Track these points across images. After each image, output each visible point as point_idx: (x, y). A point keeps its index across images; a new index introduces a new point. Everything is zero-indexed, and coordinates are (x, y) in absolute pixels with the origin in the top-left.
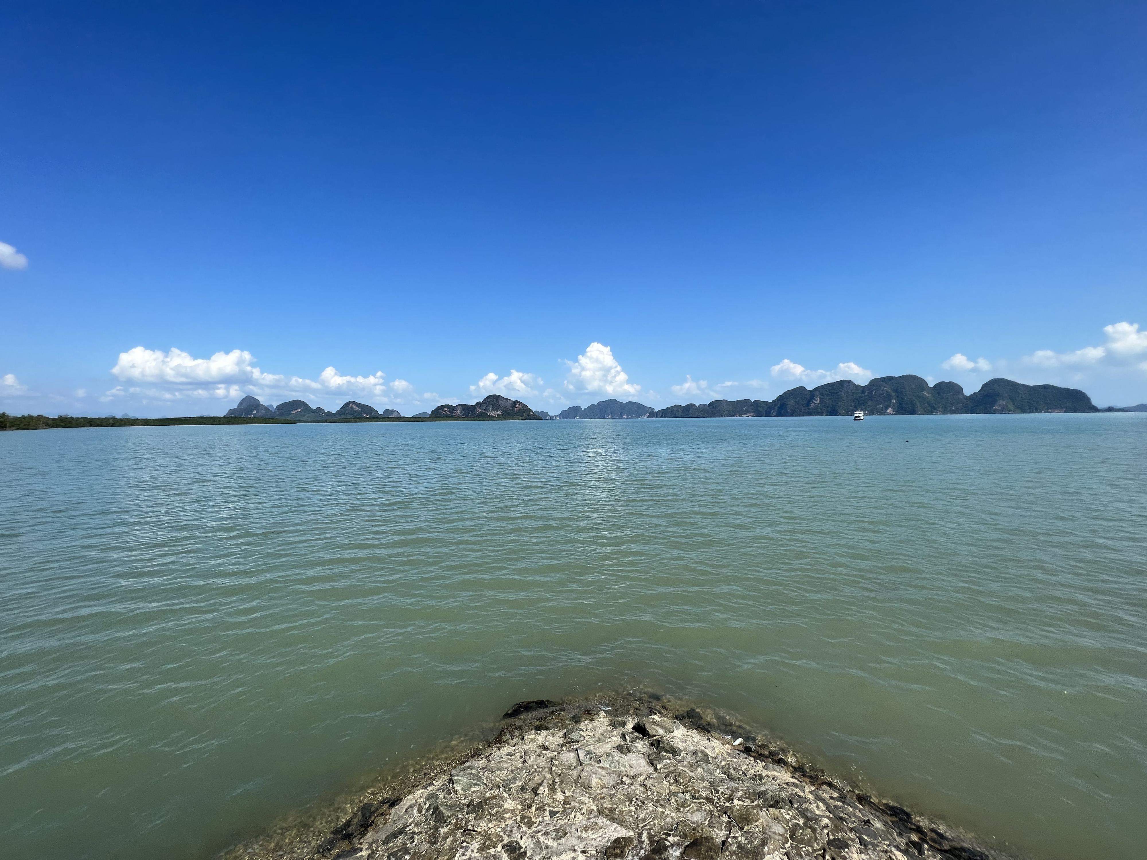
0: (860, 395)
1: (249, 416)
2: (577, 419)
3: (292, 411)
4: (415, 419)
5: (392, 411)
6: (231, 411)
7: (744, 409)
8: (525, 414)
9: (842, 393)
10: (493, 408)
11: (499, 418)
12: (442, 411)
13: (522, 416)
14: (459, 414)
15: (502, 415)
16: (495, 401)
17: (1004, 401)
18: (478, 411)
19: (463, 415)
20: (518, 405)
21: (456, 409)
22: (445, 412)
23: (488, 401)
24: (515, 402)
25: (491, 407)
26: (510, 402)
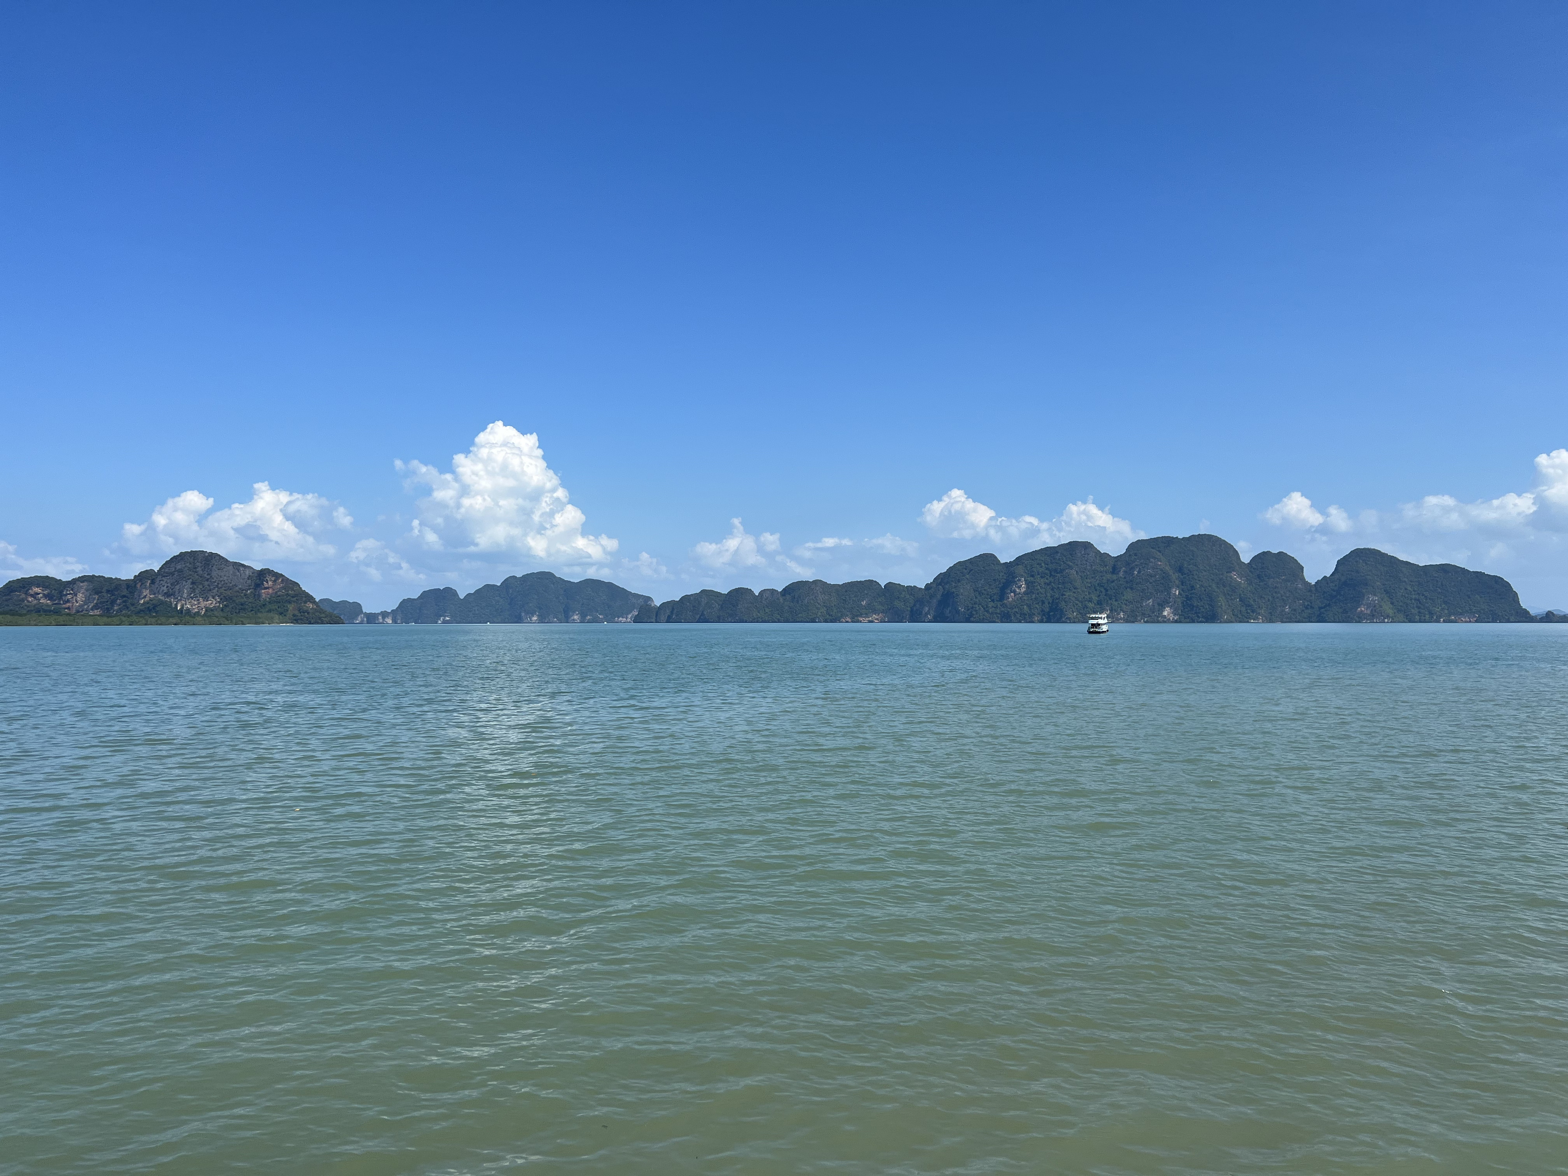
0: (1109, 576)
2: (444, 622)
7: (864, 603)
8: (291, 607)
9: (1073, 572)
10: (193, 590)
11: (210, 617)
12: (23, 596)
13: (281, 614)
14: (81, 606)
15: (222, 610)
16: (199, 569)
17: (1375, 595)
18: (145, 597)
19: (95, 607)
20: (270, 583)
21: (72, 590)
22: (35, 598)
23: (179, 567)
24: (263, 574)
25: (186, 586)
26: (247, 573)
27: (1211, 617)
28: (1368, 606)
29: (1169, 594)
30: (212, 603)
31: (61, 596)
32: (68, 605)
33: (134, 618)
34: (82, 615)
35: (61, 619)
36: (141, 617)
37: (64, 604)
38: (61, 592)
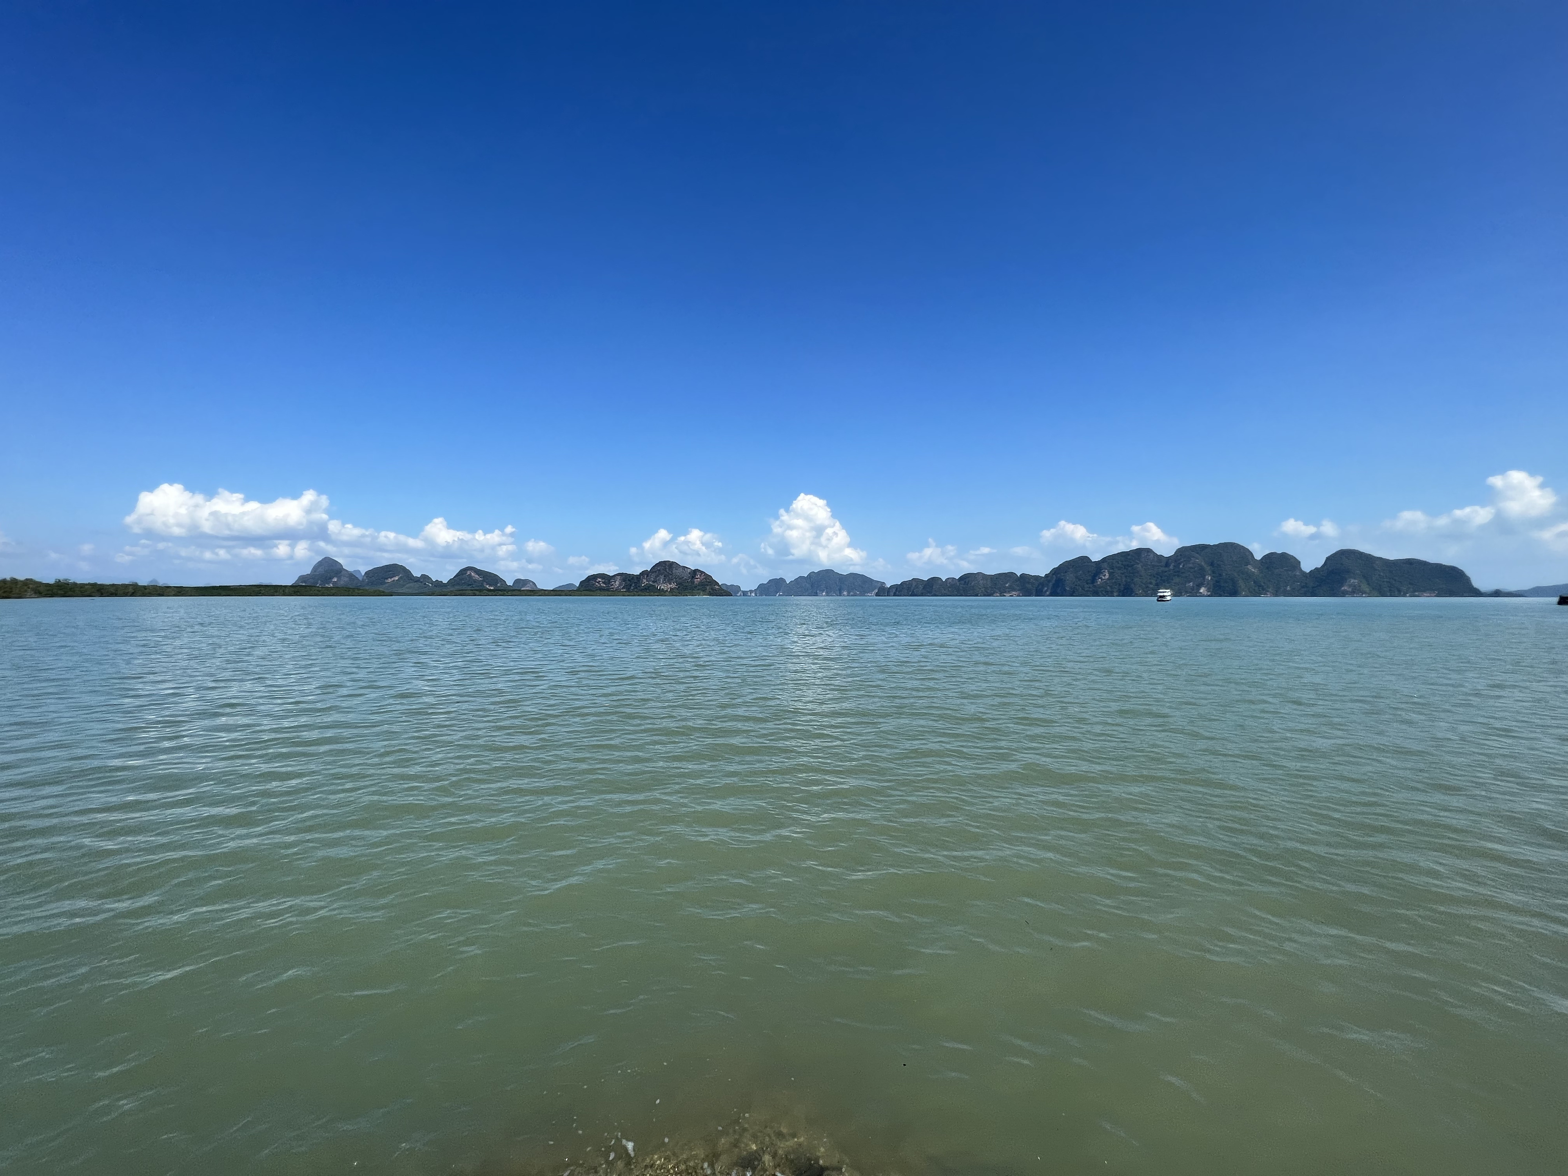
0: (1163, 569)
1: (327, 585)
2: (779, 595)
3: (387, 579)
4: (557, 592)
5: (525, 582)
6: (302, 578)
7: (1007, 585)
8: (708, 588)
9: (1139, 566)
10: (665, 579)
12: (594, 582)
13: (704, 591)
14: (617, 587)
15: (677, 589)
16: (667, 569)
17: (1355, 579)
18: (644, 583)
19: (623, 588)
20: (699, 576)
21: (614, 579)
22: (599, 583)
23: (658, 568)
24: (696, 571)
25: (662, 578)
26: (689, 570)
27: (1234, 593)
28: (1350, 586)
29: (1204, 578)
30: (673, 586)
31: (609, 583)
32: (612, 586)
33: (640, 593)
34: (618, 592)
37: (610, 586)
38: (609, 580)
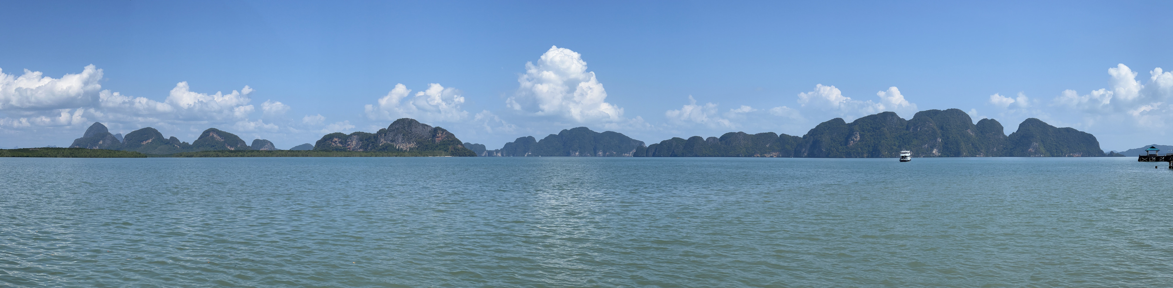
0: (905, 131)
1: (94, 148)
2: (528, 156)
3: (143, 141)
4: (294, 153)
5: (264, 142)
6: (77, 141)
7: (767, 146)
8: (450, 147)
9: (885, 129)
10: (403, 139)
11: (412, 152)
12: (331, 142)
13: (445, 151)
14: (354, 147)
15: (417, 149)
16: (406, 128)
17: (1037, 143)
18: (382, 142)
19: (361, 148)
20: (440, 134)
21: (351, 139)
22: (335, 143)
23: (397, 127)
24: (436, 130)
25: (400, 137)
26: (429, 129)
27: (958, 154)
28: (1033, 148)
29: (936, 141)
30: (412, 145)
31: (346, 142)
32: (349, 146)
33: (377, 153)
34: (355, 152)
35: (346, 153)
36: (380, 152)
37: (347, 146)
38: (346, 140)
